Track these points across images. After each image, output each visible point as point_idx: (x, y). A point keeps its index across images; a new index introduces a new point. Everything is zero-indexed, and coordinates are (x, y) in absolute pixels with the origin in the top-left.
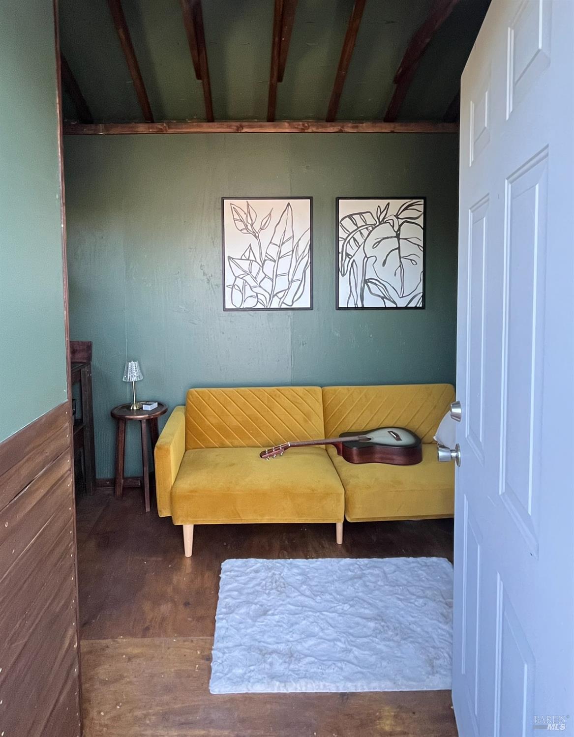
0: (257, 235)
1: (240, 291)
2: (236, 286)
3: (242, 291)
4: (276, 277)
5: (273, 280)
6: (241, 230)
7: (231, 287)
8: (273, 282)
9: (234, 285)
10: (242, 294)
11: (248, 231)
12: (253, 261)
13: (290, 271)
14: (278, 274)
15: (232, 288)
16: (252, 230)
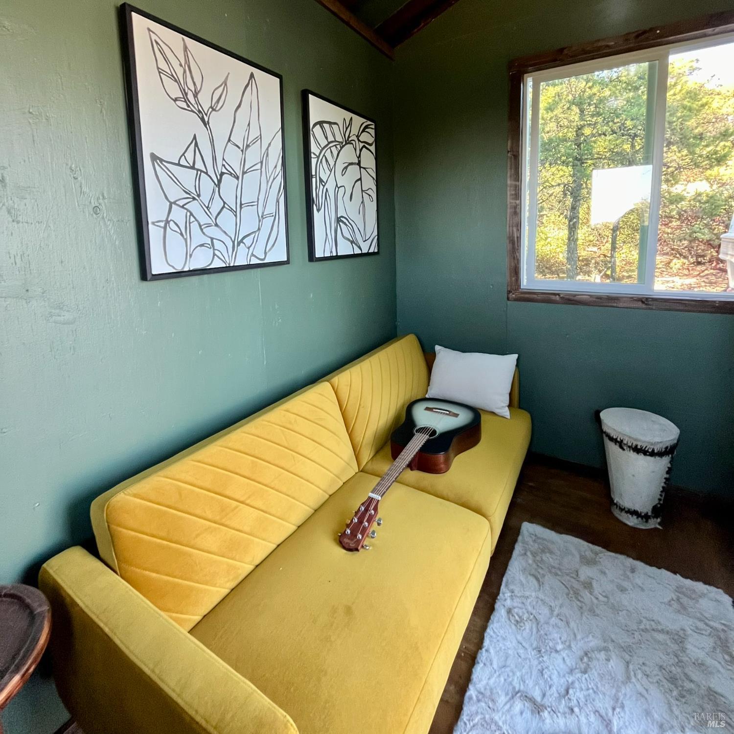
0: (206, 119)
1: (182, 234)
2: (172, 223)
3: (185, 234)
4: (241, 208)
5: (236, 212)
6: (175, 100)
7: (162, 224)
8: (236, 216)
9: (167, 222)
10: (186, 240)
11: (188, 106)
12: (201, 171)
13: (259, 198)
14: (243, 203)
15: (165, 228)
16: (196, 106)
